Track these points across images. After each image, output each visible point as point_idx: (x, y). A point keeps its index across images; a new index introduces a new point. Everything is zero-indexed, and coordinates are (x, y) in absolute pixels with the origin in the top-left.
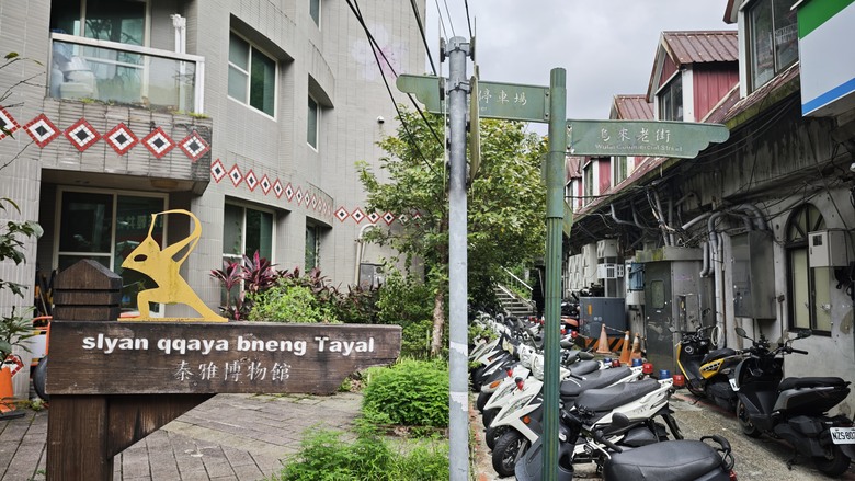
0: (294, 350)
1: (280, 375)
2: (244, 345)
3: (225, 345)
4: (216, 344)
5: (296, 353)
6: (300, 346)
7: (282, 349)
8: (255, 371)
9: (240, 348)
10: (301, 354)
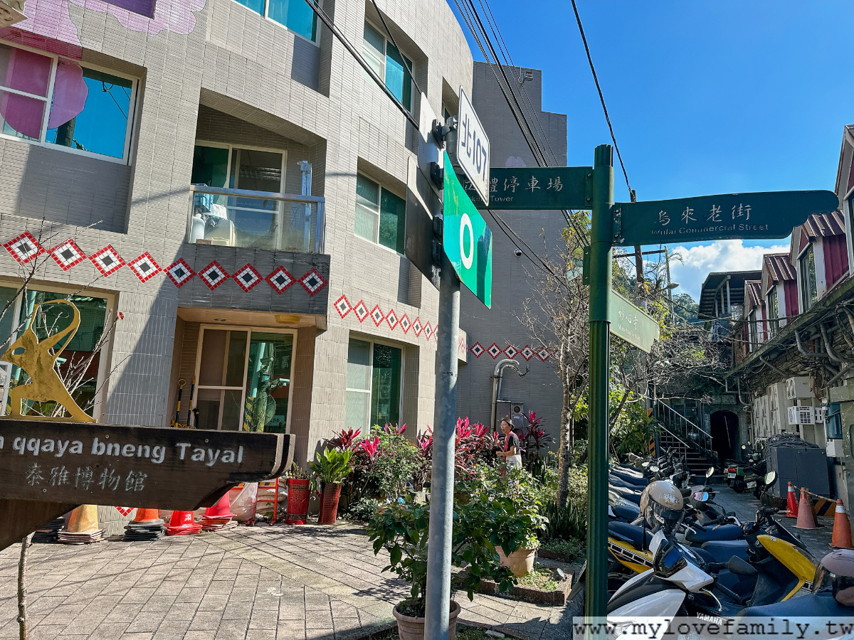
0: (151, 457)
1: (134, 485)
2: (99, 449)
3: (78, 448)
4: (70, 446)
5: (154, 461)
6: (158, 452)
7: (140, 455)
8: (108, 478)
9: (94, 451)
10: (160, 462)
